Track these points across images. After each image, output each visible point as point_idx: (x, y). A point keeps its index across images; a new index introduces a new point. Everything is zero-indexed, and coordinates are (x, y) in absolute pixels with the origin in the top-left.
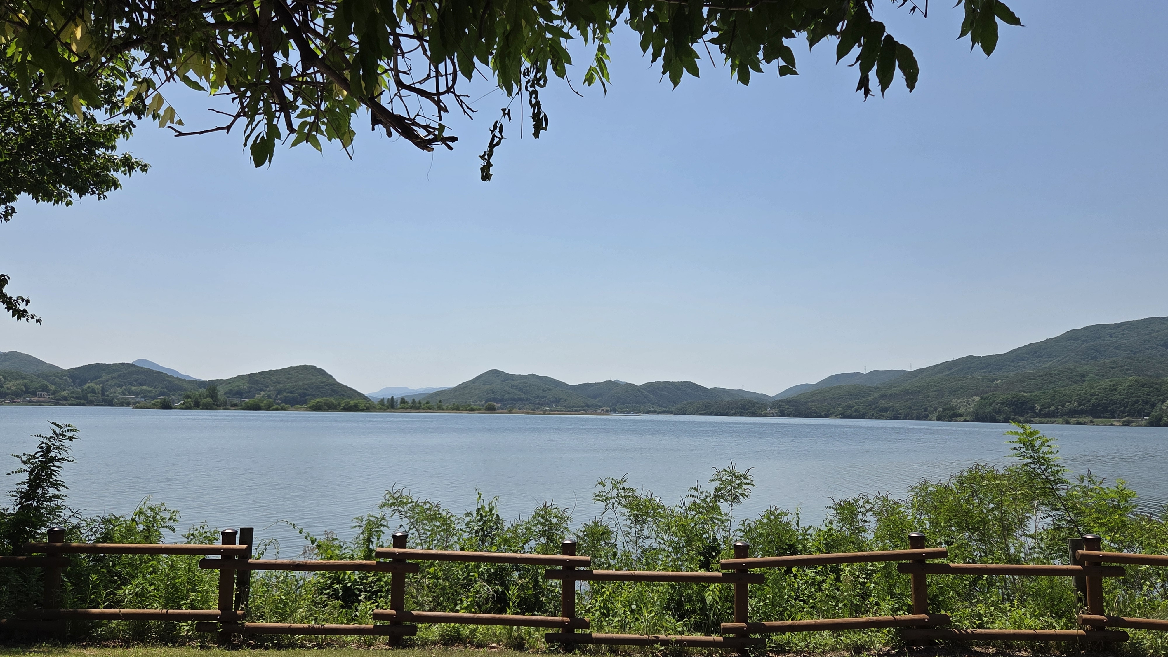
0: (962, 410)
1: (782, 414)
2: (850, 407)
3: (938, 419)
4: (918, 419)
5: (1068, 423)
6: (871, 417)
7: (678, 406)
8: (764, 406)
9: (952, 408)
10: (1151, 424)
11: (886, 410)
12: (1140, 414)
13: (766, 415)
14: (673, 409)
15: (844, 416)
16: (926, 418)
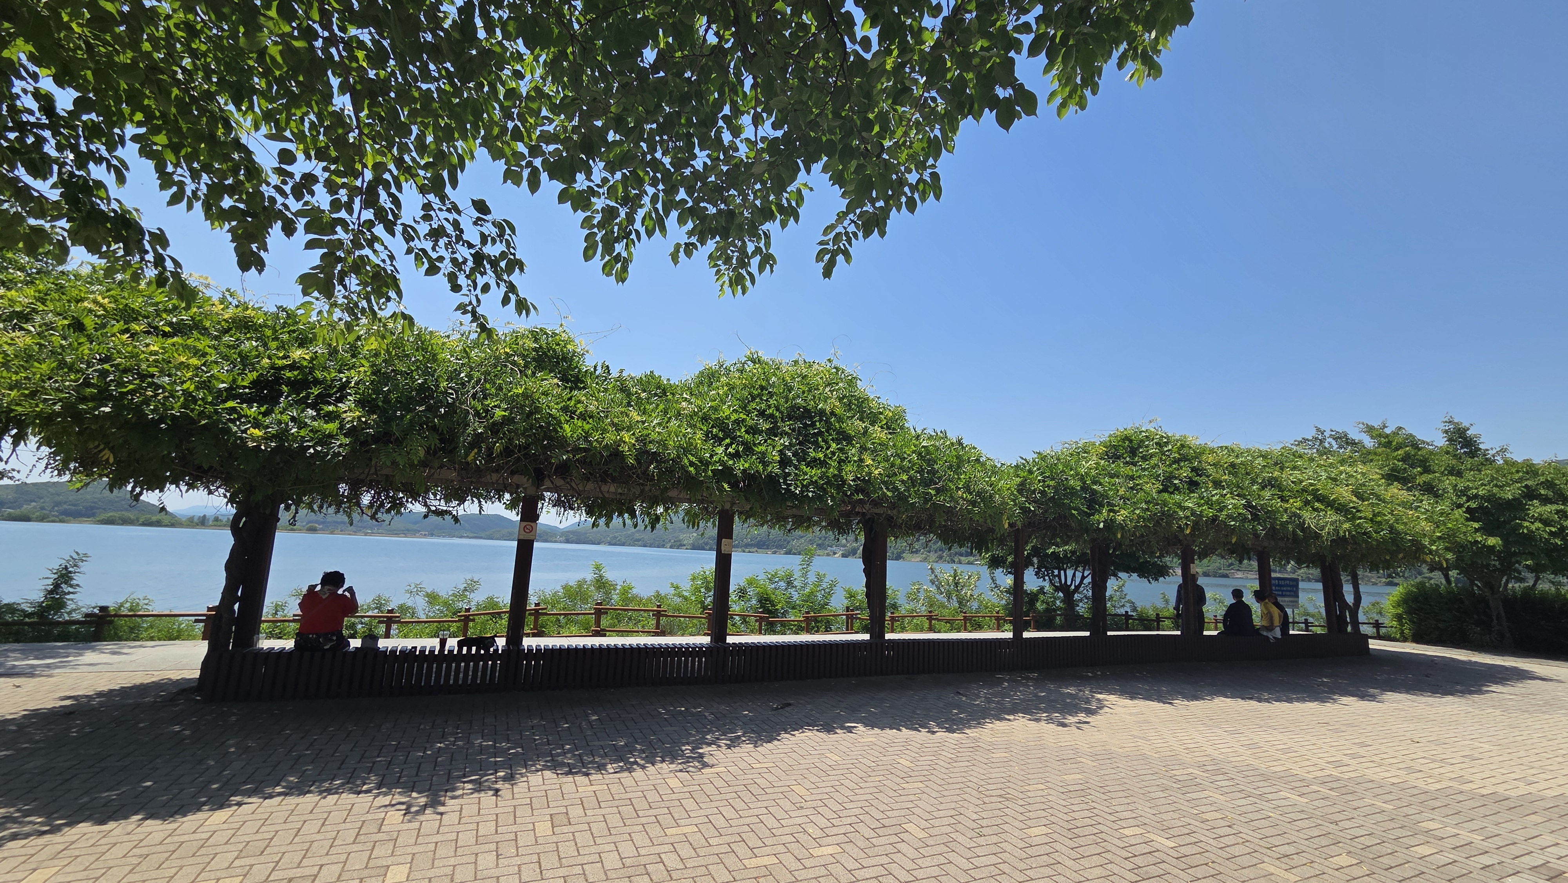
0: (685, 542)
1: (568, 541)
2: (615, 537)
3: (671, 547)
4: (658, 547)
5: (744, 552)
6: (629, 545)
7: (487, 533)
8: (555, 535)
9: (680, 541)
10: (786, 553)
11: (638, 540)
12: (781, 547)
13: (556, 542)
14: (483, 535)
15: (610, 544)
16: (663, 546)
